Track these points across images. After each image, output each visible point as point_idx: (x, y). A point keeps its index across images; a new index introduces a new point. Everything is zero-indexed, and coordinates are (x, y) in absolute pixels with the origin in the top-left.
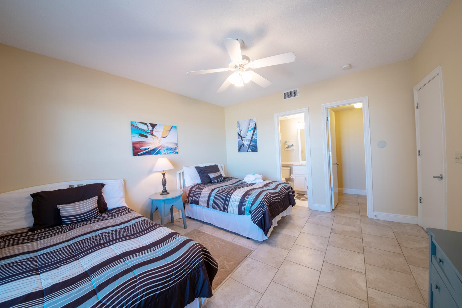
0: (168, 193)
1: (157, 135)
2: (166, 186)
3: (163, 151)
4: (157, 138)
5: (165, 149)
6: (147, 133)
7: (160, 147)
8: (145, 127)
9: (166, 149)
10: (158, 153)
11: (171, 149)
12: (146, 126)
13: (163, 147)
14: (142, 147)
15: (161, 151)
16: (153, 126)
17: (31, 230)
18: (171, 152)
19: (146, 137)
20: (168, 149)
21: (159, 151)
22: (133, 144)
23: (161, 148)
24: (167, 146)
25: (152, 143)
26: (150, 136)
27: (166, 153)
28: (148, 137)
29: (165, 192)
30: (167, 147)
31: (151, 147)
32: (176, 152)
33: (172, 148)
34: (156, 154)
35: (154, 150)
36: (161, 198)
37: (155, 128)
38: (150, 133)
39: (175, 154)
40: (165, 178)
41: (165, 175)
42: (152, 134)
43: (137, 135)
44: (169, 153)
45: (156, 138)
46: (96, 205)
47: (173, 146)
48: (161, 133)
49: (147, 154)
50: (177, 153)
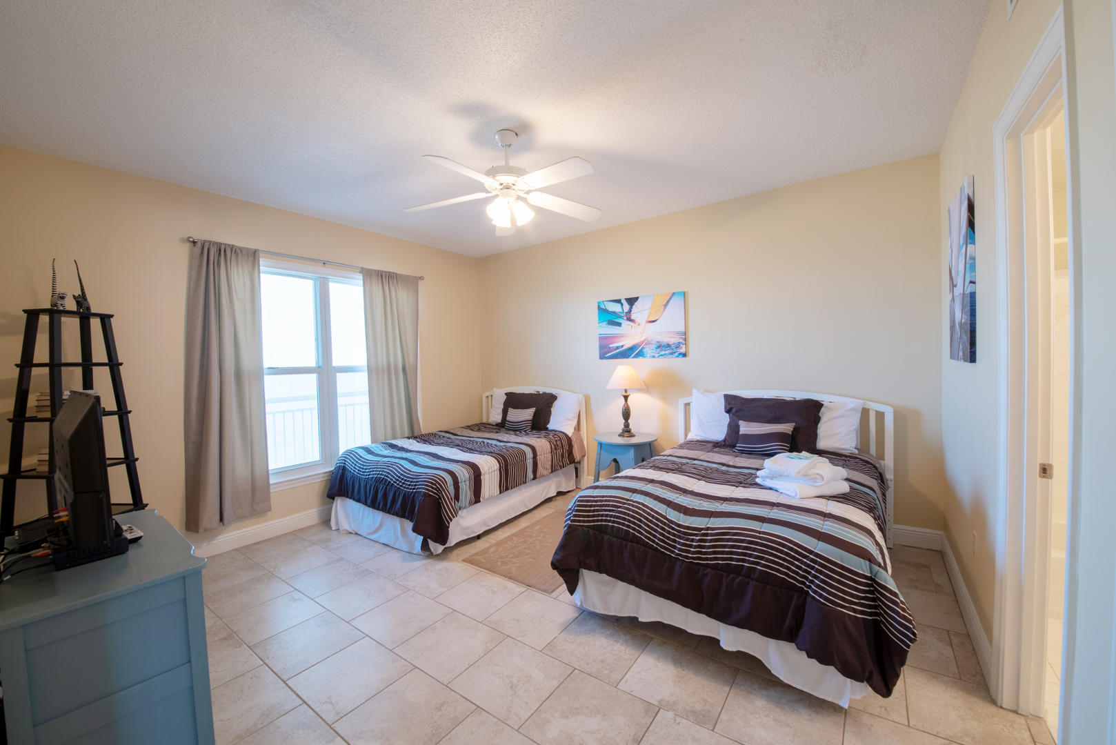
0: (633, 436)
1: (638, 320)
2: (629, 421)
3: (649, 351)
4: (639, 325)
5: (653, 347)
6: (621, 317)
7: (643, 342)
8: (615, 308)
9: (655, 346)
10: (640, 354)
11: (669, 346)
12: (620, 305)
13: (648, 343)
14: (612, 343)
15: (644, 350)
16: (632, 301)
17: (497, 425)
18: (667, 352)
19: (619, 324)
20: (660, 346)
21: (641, 351)
22: (601, 338)
23: (646, 344)
24: (659, 340)
25: (629, 335)
26: (625, 323)
27: (657, 355)
28: (622, 325)
29: (627, 431)
30: (658, 342)
31: (627, 343)
32: (680, 354)
33: (671, 343)
34: (635, 357)
35: (632, 349)
36: (621, 441)
37: (634, 307)
38: (625, 318)
39: (678, 357)
40: (628, 405)
41: (629, 399)
42: (629, 319)
43: (605, 324)
44: (662, 355)
45: (635, 325)
46: (531, 418)
47: (674, 340)
48: (646, 314)
49: (619, 356)
50: (685, 355)
